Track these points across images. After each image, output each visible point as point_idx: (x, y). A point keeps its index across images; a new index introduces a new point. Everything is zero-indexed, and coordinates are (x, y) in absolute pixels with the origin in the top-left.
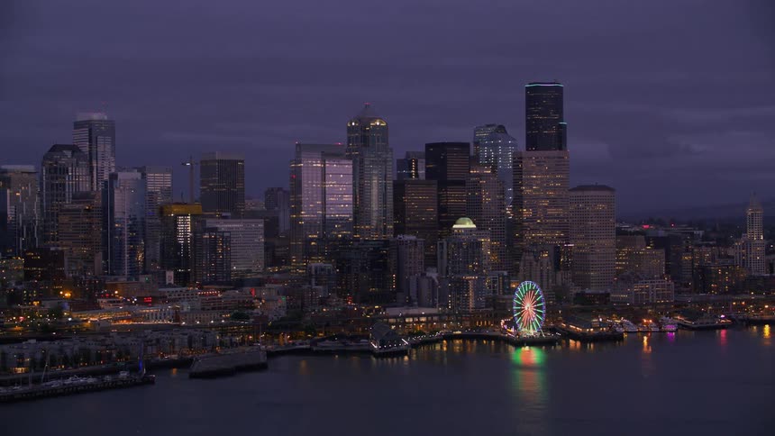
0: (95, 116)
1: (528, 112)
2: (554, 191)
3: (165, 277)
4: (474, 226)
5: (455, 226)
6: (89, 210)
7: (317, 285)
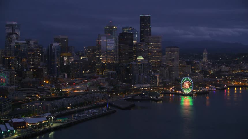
0: (14, 23)
1: (141, 23)
2: (158, 48)
3: (65, 76)
4: (143, 59)
5: (137, 59)
6: (33, 54)
7: (112, 78)
